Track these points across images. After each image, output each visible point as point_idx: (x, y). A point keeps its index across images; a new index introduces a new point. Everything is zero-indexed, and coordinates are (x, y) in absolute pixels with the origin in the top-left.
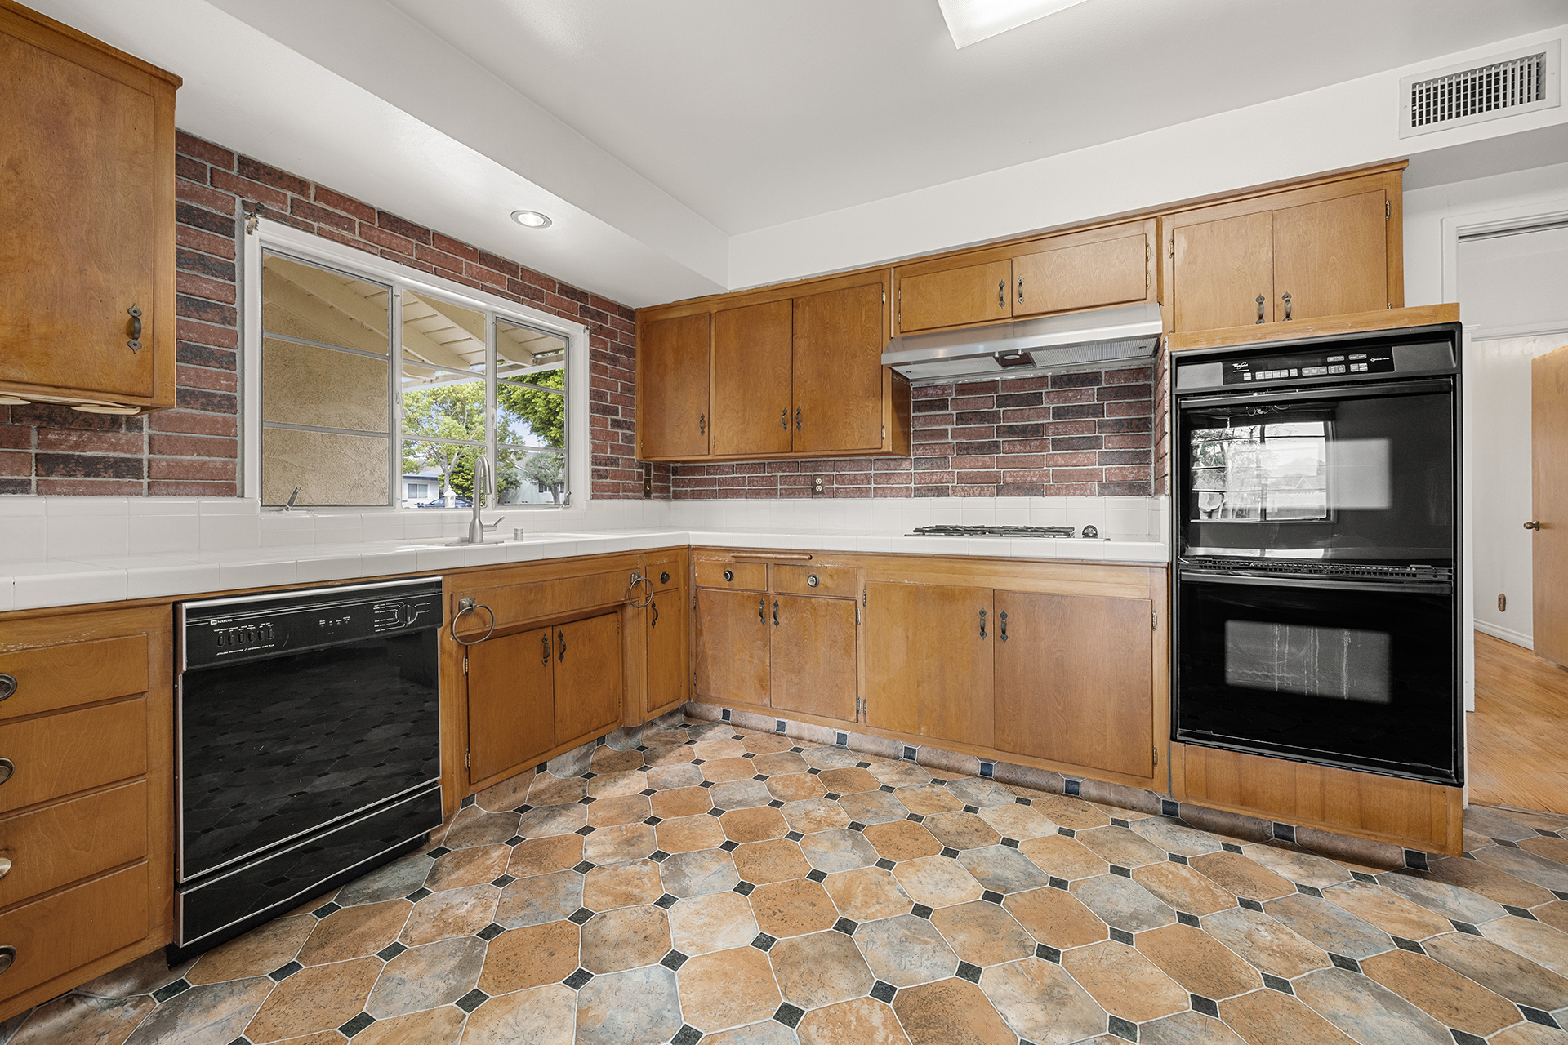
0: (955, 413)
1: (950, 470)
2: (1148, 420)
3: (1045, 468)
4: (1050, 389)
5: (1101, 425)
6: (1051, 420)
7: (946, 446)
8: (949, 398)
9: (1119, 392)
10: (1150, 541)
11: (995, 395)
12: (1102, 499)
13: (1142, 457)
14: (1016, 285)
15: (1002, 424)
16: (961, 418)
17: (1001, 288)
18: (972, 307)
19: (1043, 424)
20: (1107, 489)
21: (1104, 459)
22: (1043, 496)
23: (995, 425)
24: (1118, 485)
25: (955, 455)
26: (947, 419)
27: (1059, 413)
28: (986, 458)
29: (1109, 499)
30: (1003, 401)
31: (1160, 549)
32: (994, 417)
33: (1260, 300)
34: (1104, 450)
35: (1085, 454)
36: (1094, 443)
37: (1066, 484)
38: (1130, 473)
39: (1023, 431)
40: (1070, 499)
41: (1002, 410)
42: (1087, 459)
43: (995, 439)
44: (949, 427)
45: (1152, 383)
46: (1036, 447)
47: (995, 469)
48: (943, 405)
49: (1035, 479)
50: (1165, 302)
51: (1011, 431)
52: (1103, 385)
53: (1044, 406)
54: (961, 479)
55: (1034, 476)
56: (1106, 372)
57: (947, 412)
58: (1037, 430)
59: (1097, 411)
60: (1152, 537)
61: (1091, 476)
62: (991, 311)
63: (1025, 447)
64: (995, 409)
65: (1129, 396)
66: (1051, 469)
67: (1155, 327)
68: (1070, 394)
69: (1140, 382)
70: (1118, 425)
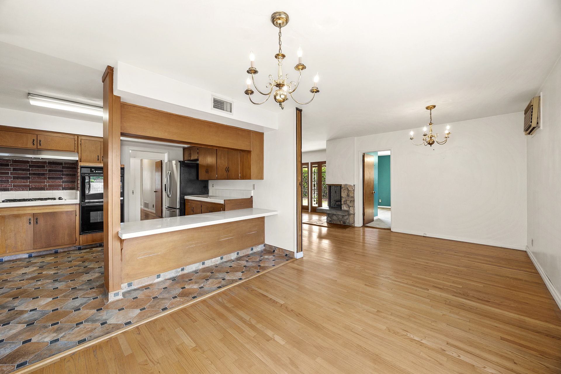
0: (12, 168)
1: (10, 183)
2: (75, 174)
3: (46, 184)
4: (47, 165)
5: (63, 175)
6: (48, 172)
7: (8, 177)
8: (10, 164)
9: (67, 168)
10: (75, 199)
11: (28, 164)
12: (63, 191)
13: (74, 182)
14: (38, 141)
15: (31, 172)
16: (14, 170)
17: (34, 141)
18: (23, 144)
19: (45, 173)
20: (64, 189)
21: (63, 182)
22: (45, 190)
23: (28, 172)
24: (67, 188)
25: (12, 179)
26: (9, 169)
27: (50, 171)
28: (25, 181)
29: (65, 191)
30: (30, 166)
31: (78, 201)
32: (29, 170)
33: (98, 156)
34: (63, 180)
35: (58, 181)
36: (61, 178)
37: (52, 188)
38: (70, 185)
39: (39, 174)
40: (54, 191)
41: (31, 168)
42: (59, 182)
43: (28, 176)
44: (10, 172)
45: (76, 166)
46: (43, 178)
47: (28, 184)
48: (8, 165)
49: (42, 186)
50: (79, 153)
51: (34, 174)
52: (63, 165)
53: (45, 169)
54: (14, 186)
55: (42, 185)
56: (64, 163)
57: (9, 167)
58: (43, 174)
59: (62, 171)
60: (76, 199)
61: (60, 186)
62: (30, 145)
63: (39, 178)
64: (28, 168)
65: (70, 169)
66: (48, 184)
67: (77, 159)
68: (54, 167)
69: (73, 166)
70: (67, 175)
